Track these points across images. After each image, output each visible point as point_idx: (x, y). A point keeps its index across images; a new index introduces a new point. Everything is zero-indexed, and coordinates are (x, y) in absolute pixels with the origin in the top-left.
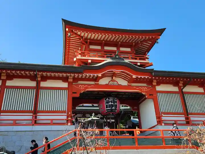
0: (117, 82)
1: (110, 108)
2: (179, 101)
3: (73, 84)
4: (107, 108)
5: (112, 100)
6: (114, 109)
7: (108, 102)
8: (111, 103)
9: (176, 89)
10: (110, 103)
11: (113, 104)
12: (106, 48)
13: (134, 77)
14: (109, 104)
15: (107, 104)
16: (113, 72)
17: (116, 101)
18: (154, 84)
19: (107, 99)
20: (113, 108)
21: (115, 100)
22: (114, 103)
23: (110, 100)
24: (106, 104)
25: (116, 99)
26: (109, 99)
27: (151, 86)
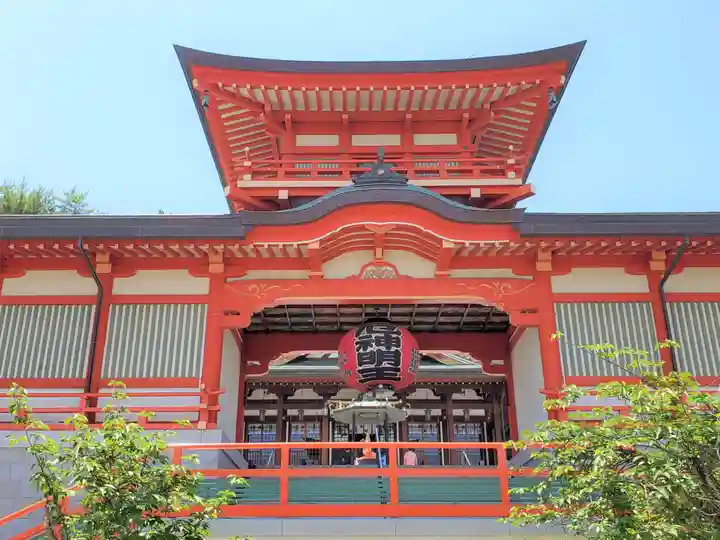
0: (394, 267)
1: (373, 366)
2: (645, 332)
3: (229, 280)
4: (360, 365)
5: (383, 335)
6: (387, 369)
7: (365, 344)
8: (377, 345)
9: (638, 284)
10: (371, 346)
11: (383, 349)
12: (359, 141)
13: (448, 243)
14: (369, 349)
15: (361, 351)
16: (367, 230)
17: (398, 338)
18: (544, 266)
19: (364, 333)
20: (385, 364)
21: (394, 336)
22: (388, 348)
23: (374, 336)
24: (358, 350)
25: (398, 333)
26: (370, 331)
27: (531, 278)
